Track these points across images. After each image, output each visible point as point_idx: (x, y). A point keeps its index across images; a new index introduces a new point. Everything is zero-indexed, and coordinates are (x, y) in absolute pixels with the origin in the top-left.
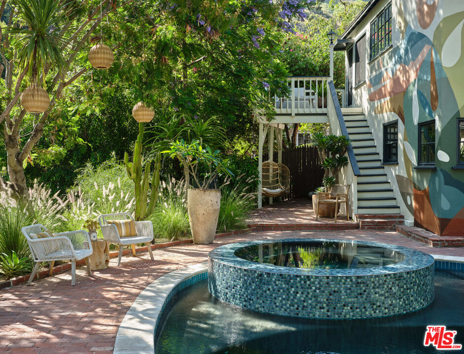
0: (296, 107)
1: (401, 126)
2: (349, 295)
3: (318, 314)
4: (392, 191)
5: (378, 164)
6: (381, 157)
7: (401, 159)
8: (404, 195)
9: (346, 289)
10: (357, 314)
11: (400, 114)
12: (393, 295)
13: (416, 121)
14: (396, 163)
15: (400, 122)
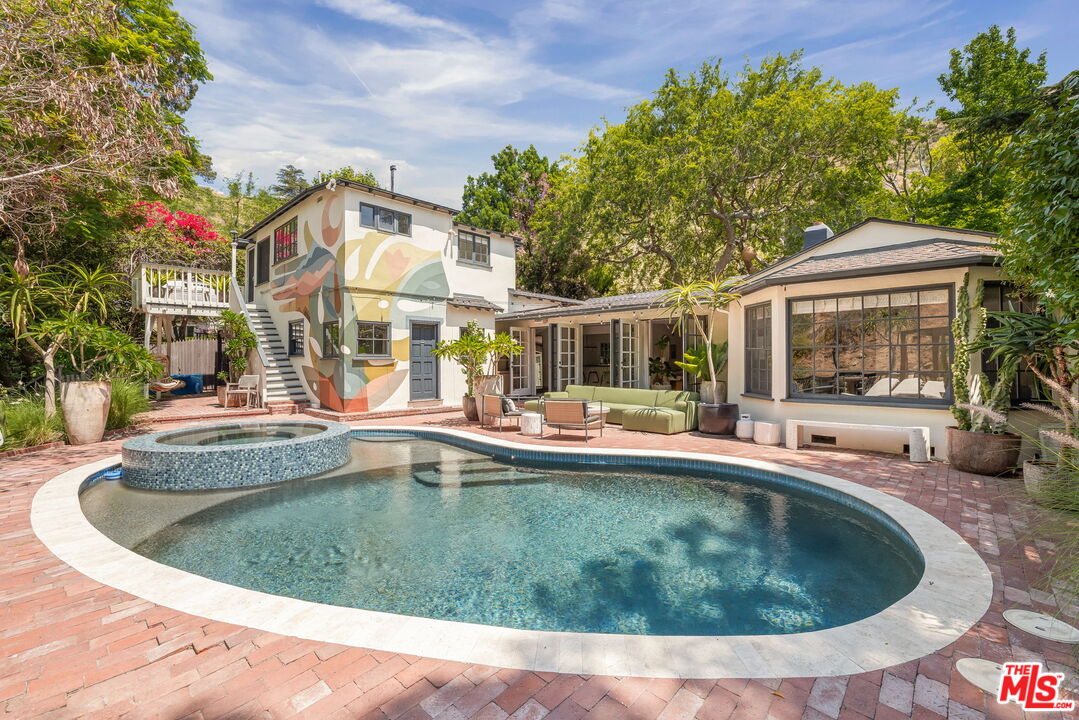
0: (194, 299)
1: (307, 325)
2: (289, 460)
3: (261, 480)
4: (298, 379)
5: (284, 357)
6: (287, 350)
7: (307, 351)
8: (310, 384)
9: (287, 455)
10: (297, 474)
11: (306, 314)
12: (324, 455)
13: (321, 320)
14: (302, 355)
15: (306, 320)
